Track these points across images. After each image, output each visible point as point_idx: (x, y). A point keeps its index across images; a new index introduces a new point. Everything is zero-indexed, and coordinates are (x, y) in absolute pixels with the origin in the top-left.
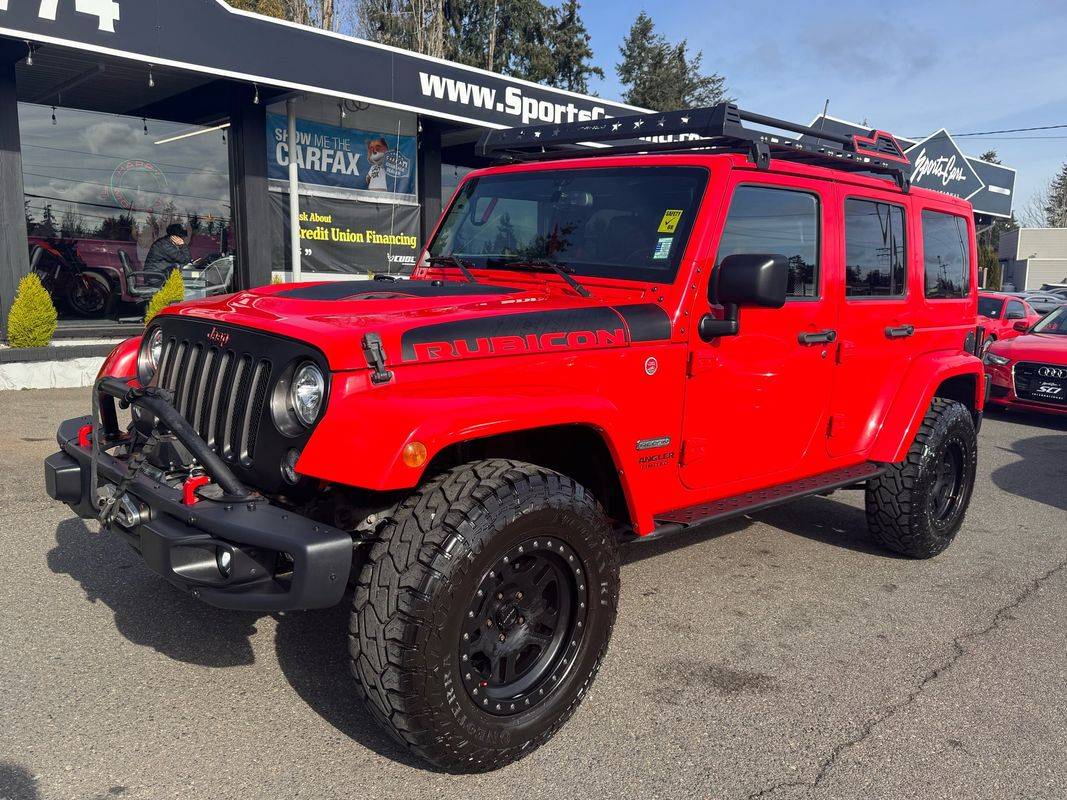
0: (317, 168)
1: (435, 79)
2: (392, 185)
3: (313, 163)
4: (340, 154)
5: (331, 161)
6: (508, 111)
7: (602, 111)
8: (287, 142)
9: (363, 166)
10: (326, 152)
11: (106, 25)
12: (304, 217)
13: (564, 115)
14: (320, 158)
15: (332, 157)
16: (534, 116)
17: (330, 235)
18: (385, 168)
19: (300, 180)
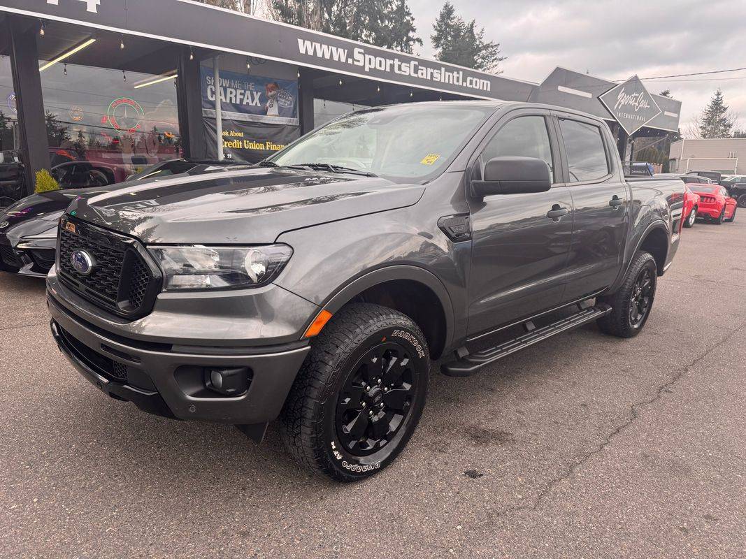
0: (233, 102)
1: (308, 43)
2: (282, 112)
3: (231, 99)
4: (248, 93)
5: (242, 97)
6: (356, 63)
7: (417, 63)
8: (214, 85)
10: (239, 91)
11: (92, 8)
12: (226, 134)
13: (392, 66)
14: (236, 95)
15: (244, 94)
16: (372, 66)
17: (243, 145)
18: (277, 101)
19: (222, 109)
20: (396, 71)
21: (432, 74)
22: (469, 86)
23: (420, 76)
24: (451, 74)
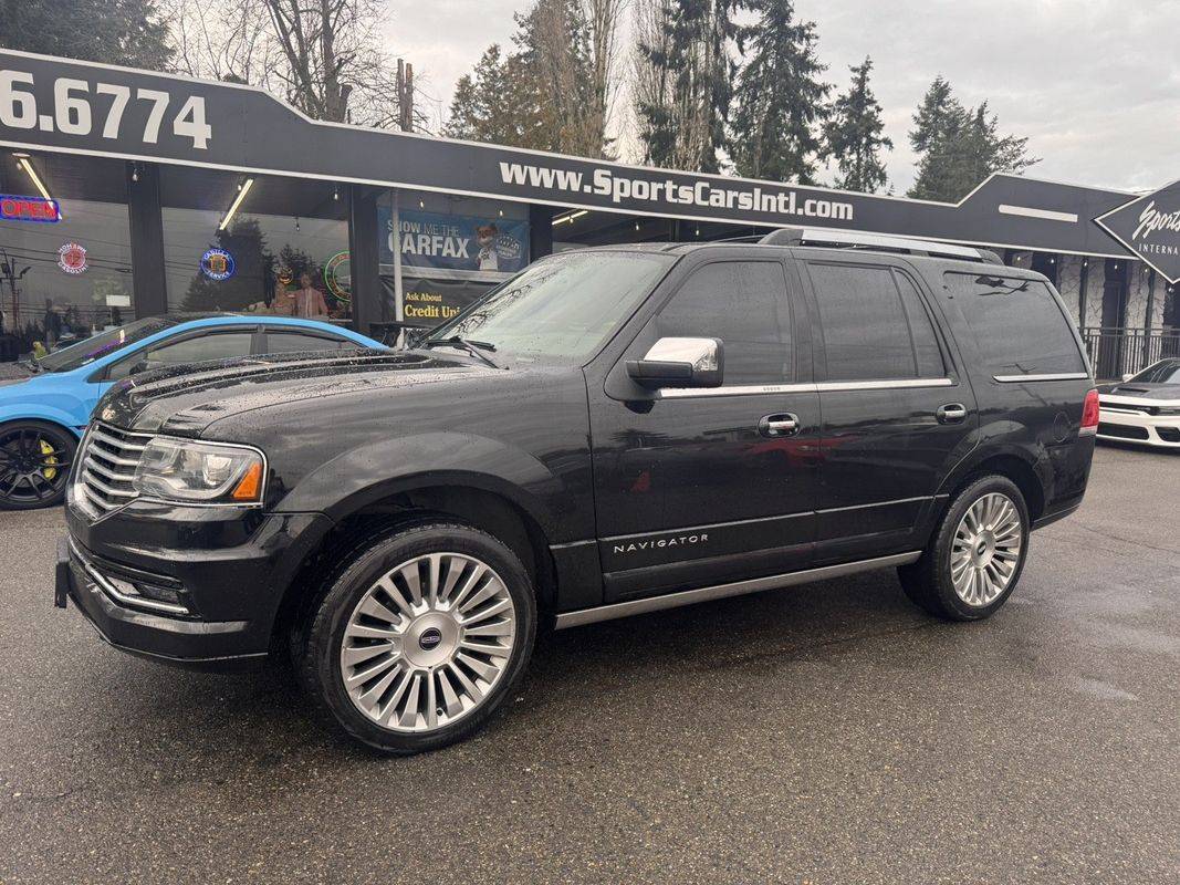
0: (428, 253)
1: (516, 168)
3: (424, 249)
4: (449, 240)
5: (440, 246)
6: (596, 191)
7: (707, 185)
9: (472, 249)
10: (435, 239)
11: (200, 144)
12: (415, 297)
13: (662, 193)
14: (430, 244)
15: (443, 242)
16: (626, 194)
17: (440, 312)
18: (496, 250)
19: (402, 264)
20: (669, 198)
21: (736, 200)
22: (808, 213)
23: (713, 203)
24: (773, 198)
